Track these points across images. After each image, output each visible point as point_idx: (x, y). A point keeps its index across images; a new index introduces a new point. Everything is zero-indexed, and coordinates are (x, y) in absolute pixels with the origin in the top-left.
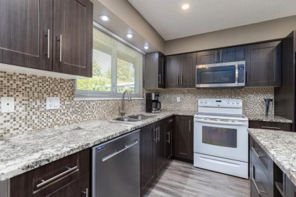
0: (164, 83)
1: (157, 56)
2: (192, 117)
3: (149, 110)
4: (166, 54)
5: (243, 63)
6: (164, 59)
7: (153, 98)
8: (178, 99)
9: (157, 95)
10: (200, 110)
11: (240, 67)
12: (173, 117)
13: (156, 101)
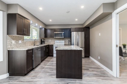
0: (46, 36)
1: (44, 29)
2: (53, 45)
3: (41, 44)
4: (46, 28)
5: (64, 33)
6: (46, 30)
7: (43, 40)
8: (50, 41)
9: (44, 40)
10: (56, 43)
11: (63, 33)
12: (48, 45)
13: (44, 41)
